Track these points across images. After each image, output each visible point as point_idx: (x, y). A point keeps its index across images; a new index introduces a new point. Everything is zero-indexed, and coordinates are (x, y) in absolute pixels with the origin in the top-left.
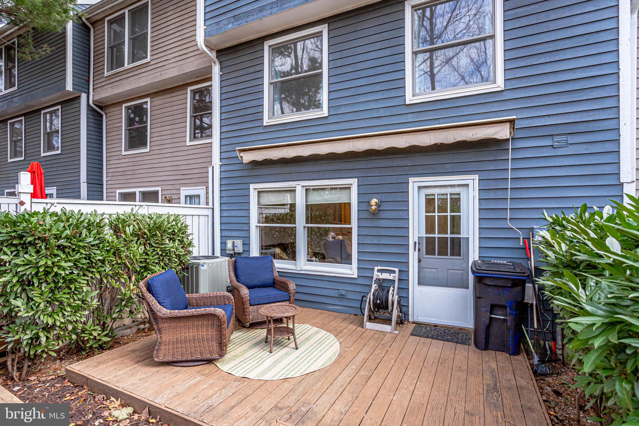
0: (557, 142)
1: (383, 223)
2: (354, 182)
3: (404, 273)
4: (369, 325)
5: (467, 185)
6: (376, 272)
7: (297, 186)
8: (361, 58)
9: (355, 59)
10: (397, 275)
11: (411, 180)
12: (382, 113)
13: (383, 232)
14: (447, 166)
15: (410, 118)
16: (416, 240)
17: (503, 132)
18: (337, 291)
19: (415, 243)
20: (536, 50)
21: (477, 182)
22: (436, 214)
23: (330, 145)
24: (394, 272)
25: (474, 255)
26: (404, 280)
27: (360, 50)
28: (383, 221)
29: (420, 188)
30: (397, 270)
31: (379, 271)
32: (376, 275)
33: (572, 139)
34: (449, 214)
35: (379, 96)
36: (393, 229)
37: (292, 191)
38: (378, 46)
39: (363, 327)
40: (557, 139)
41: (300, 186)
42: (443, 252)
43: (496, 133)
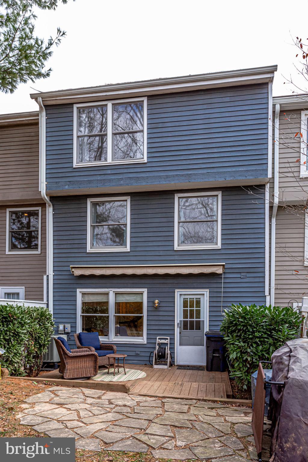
0: (242, 276)
1: (161, 313)
2: (145, 291)
3: (172, 339)
4: (155, 367)
5: (204, 294)
6: (158, 340)
7: (110, 291)
8: (150, 220)
9: (146, 221)
10: (169, 340)
11: (176, 290)
12: (161, 253)
13: (161, 318)
14: (194, 284)
15: (176, 258)
16: (179, 322)
17: (220, 271)
18: (135, 352)
19: (178, 324)
20: (235, 232)
21: (208, 293)
22: (189, 309)
23: (132, 269)
24: (167, 339)
25: (206, 329)
26: (172, 343)
27: (149, 216)
28: (161, 312)
29: (181, 295)
30: (169, 338)
31: (159, 339)
32: (158, 341)
33: (248, 275)
34: (195, 309)
35: (160, 244)
36: (166, 317)
37: (107, 294)
38: (159, 216)
39: (152, 368)
40: (243, 274)
41: (112, 291)
42: (192, 328)
43: (217, 270)
